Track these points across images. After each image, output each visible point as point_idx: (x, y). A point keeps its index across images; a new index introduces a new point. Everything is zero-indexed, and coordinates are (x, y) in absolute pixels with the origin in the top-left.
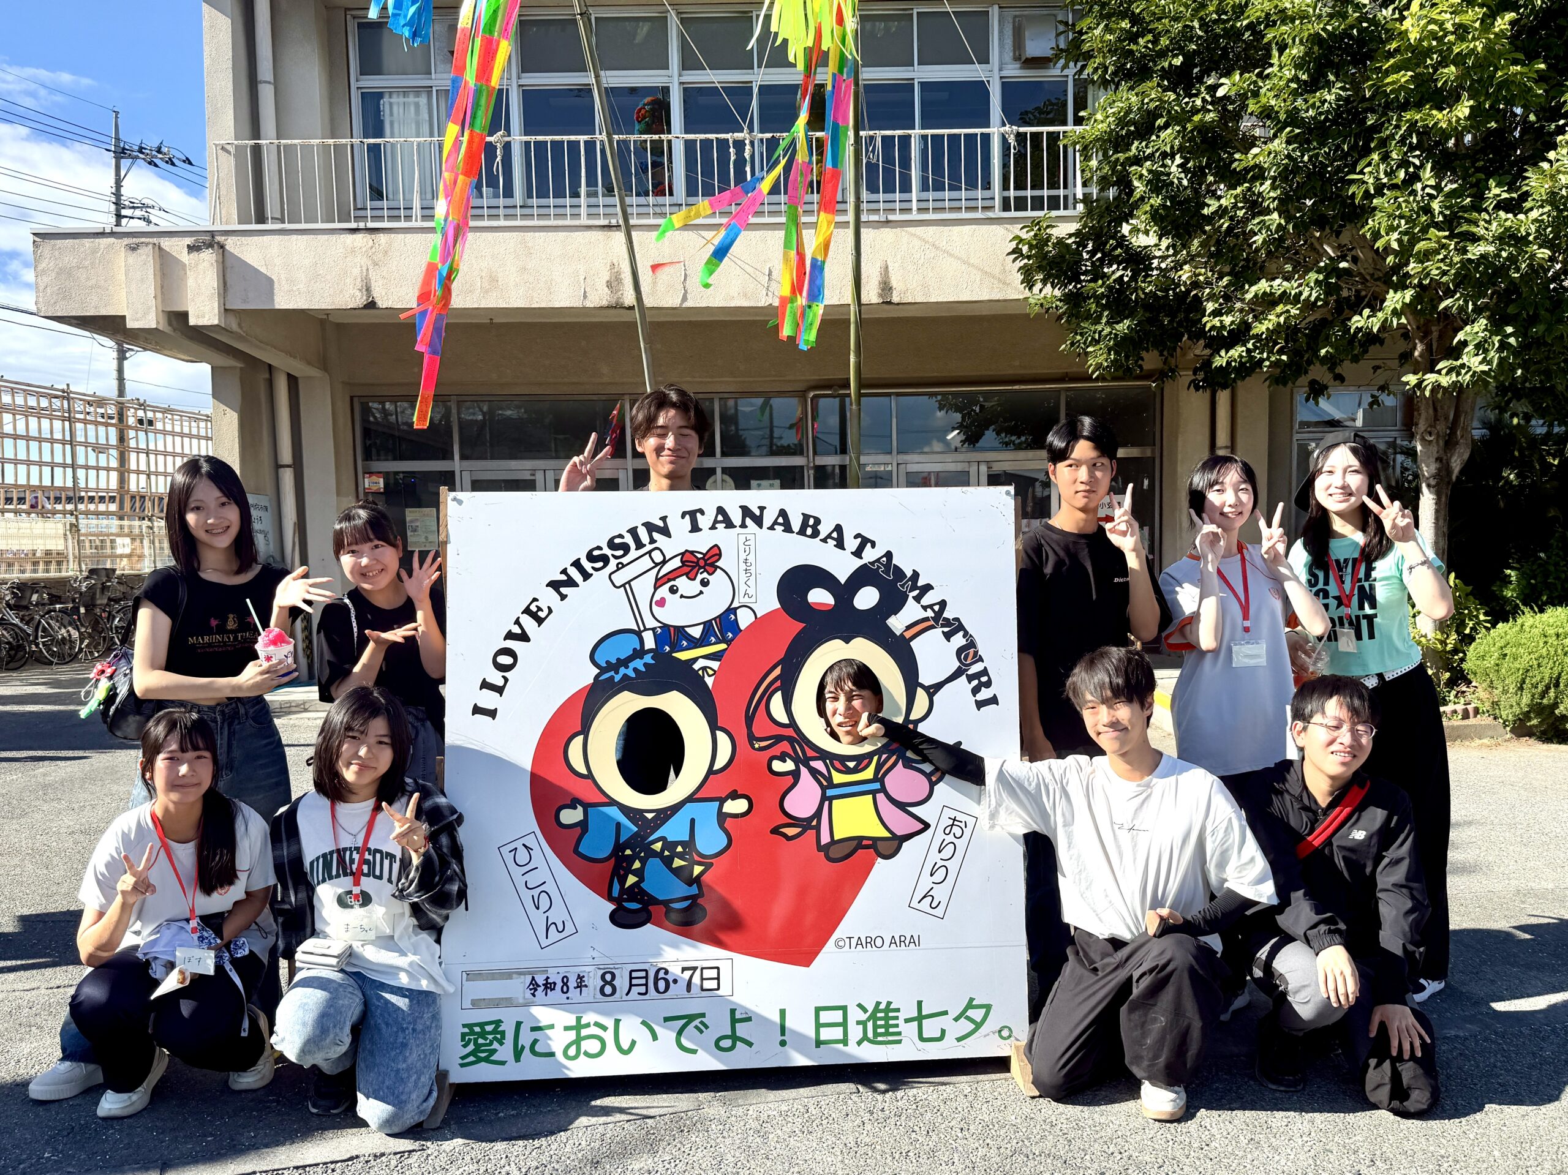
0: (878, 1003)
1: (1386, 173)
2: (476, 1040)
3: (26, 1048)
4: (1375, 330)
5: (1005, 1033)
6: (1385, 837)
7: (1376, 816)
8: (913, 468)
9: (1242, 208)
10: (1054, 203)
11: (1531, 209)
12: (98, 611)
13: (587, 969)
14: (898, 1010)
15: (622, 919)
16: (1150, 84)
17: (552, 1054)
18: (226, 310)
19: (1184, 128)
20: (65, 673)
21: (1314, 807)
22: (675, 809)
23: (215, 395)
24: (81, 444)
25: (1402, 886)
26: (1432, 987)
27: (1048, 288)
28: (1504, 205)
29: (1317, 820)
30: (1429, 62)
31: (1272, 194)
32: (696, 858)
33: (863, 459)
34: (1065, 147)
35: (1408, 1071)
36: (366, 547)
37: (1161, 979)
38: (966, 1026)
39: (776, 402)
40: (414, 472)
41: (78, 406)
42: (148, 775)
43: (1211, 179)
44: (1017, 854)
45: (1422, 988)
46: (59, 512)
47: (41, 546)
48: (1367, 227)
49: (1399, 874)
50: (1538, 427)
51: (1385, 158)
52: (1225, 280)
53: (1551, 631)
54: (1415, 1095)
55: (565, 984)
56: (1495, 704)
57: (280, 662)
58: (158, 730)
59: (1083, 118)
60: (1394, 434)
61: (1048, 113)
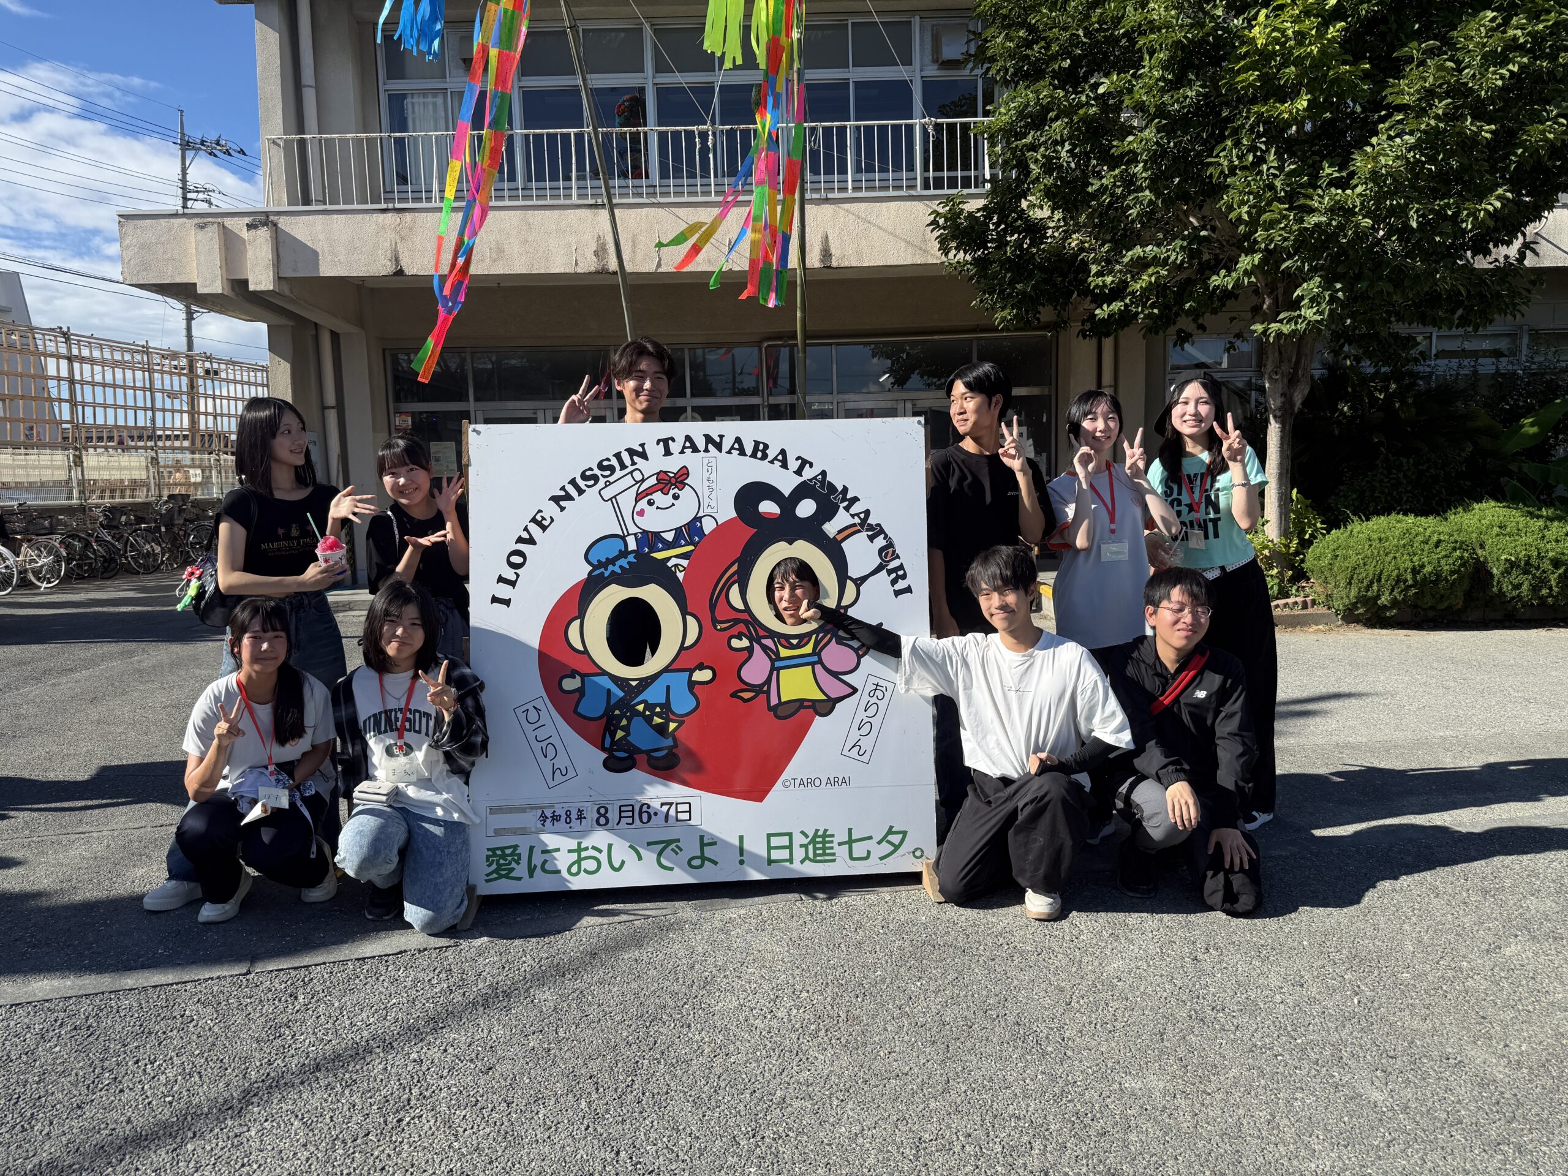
0: (817, 831)
1: (1238, 157)
2: (498, 861)
3: (140, 872)
4: (1230, 287)
5: (918, 853)
6: (1221, 697)
7: (1215, 680)
8: (851, 405)
9: (1119, 187)
10: (966, 183)
11: (1357, 186)
12: (176, 530)
13: (586, 804)
14: (833, 836)
15: (615, 765)
16: (1042, 83)
17: (559, 872)
18: (279, 278)
19: (1072, 120)
20: (151, 581)
21: (1165, 673)
22: (654, 677)
23: (271, 348)
24: (159, 391)
25: (1236, 735)
26: (1262, 818)
27: (961, 254)
28: (1334, 183)
29: (1167, 683)
30: (1273, 63)
31: (1144, 175)
32: (671, 716)
33: (809, 399)
34: (975, 135)
35: (1237, 881)
36: (404, 470)
37: (1040, 808)
38: (886, 848)
39: (737, 351)
40: (435, 412)
41: (157, 359)
42: (236, 650)
43: (1094, 162)
44: (929, 712)
45: (1255, 819)
46: (141, 448)
47: (127, 476)
48: (1222, 202)
49: (1234, 724)
50: (1368, 367)
51: (1237, 144)
52: (1106, 247)
53: (1375, 536)
54: (1243, 899)
55: (568, 816)
56: (1329, 597)
57: (336, 563)
58: (242, 614)
59: (989, 111)
60: (1249, 374)
61: (962, 106)
